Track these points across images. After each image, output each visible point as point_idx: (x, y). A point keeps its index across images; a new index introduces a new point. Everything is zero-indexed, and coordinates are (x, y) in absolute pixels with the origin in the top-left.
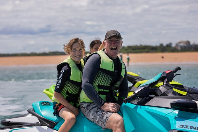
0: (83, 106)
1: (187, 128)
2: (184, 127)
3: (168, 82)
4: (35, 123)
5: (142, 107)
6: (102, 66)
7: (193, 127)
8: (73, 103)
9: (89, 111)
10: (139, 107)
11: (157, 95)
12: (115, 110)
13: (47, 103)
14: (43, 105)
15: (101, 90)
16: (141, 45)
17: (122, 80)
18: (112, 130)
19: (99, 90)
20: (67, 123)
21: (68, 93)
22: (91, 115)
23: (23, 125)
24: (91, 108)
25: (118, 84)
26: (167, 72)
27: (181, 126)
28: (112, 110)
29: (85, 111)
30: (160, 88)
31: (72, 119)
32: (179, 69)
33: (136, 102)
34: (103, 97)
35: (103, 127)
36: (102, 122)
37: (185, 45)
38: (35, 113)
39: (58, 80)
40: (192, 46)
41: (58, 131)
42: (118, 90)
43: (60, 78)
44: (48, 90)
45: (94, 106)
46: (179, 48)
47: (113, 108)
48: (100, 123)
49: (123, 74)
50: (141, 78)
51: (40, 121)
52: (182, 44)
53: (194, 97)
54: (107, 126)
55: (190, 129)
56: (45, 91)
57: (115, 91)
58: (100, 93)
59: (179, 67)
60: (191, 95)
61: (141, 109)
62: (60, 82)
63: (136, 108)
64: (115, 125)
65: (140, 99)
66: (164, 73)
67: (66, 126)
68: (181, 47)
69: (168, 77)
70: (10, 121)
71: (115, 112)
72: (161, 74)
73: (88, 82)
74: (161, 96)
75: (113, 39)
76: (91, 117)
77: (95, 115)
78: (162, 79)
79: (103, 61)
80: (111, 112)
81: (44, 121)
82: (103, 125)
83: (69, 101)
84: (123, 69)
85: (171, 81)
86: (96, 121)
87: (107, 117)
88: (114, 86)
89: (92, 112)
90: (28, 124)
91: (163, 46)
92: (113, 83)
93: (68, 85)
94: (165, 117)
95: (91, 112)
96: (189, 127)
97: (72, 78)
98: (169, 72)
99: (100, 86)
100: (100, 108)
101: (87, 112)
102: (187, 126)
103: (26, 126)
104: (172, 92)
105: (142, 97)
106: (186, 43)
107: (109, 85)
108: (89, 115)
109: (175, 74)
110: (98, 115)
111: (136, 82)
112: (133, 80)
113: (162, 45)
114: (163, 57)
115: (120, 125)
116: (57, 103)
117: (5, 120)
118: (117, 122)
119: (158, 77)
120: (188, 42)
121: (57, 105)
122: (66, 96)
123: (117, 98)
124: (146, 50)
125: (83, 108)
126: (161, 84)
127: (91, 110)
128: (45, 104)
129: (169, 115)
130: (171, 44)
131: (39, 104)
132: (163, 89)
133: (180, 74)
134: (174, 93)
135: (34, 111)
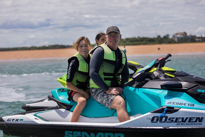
0: (92, 91)
1: (174, 104)
2: (172, 103)
3: (160, 67)
4: (55, 107)
5: (140, 89)
6: (105, 58)
7: (178, 103)
8: (83, 90)
9: (97, 95)
10: (137, 89)
11: (151, 79)
12: (117, 93)
13: (64, 89)
14: (60, 91)
15: (106, 77)
16: (139, 37)
17: (123, 67)
18: (116, 111)
19: (105, 77)
20: (79, 105)
21: (77, 81)
22: (99, 98)
23: (45, 109)
24: (98, 93)
25: (120, 71)
26: (160, 59)
27: (169, 102)
28: (115, 93)
29: (94, 95)
30: (154, 73)
31: (83, 101)
32: (170, 55)
33: (135, 85)
34: (108, 83)
35: (109, 107)
36: (108, 104)
37: (182, 36)
38: (54, 99)
39: (68, 72)
40: (188, 36)
41: (73, 112)
42: (120, 76)
43: (69, 70)
44: (61, 78)
45: (101, 91)
46: (176, 40)
47: (116, 92)
48: (107, 104)
49: (124, 63)
50: (141, 66)
51: (59, 105)
52: (179, 36)
53: (180, 79)
54: (112, 107)
55: (176, 105)
56: (58, 79)
57: (118, 77)
58: (106, 79)
59: (170, 54)
60: (178, 78)
61: (139, 91)
62: (69, 74)
63: (135, 90)
64: (118, 106)
65: (138, 83)
66: (157, 60)
67: (79, 107)
68: (178, 38)
69: (160, 63)
70: (29, 106)
71: (118, 95)
72: (154, 61)
73: (95, 72)
74: (154, 79)
75: (112, 34)
76: (99, 100)
77: (102, 98)
78: (155, 65)
79: (106, 53)
80: (114, 95)
81: (61, 105)
82: (109, 106)
83: (80, 88)
84: (124, 58)
85: (163, 66)
86: (103, 104)
87: (112, 100)
88: (117, 73)
89: (100, 96)
90: (49, 108)
91: (161, 38)
92: (116, 70)
93: (77, 75)
94: (157, 96)
95: (98, 96)
96: (176, 103)
97: (80, 69)
98: (161, 58)
99: (105, 74)
100: (105, 93)
101: (95, 96)
102: (174, 103)
103: (48, 109)
104: (163, 75)
105: (140, 81)
106: (183, 35)
107: (113, 72)
108: (98, 98)
109: (166, 60)
110: (104, 98)
111: (137, 70)
112: (134, 68)
113: (159, 37)
114: (159, 49)
115: (122, 106)
116: (70, 90)
117: (25, 105)
118: (120, 104)
119: (152, 63)
120: (185, 33)
121: (70, 92)
122: (76, 84)
123: (120, 83)
124: (144, 42)
125: (92, 93)
126: (155, 69)
127: (99, 94)
128: (62, 90)
129: (160, 95)
130: (168, 35)
131: (57, 91)
132: (156, 74)
133: (170, 60)
134: (166, 76)
135: (53, 97)
